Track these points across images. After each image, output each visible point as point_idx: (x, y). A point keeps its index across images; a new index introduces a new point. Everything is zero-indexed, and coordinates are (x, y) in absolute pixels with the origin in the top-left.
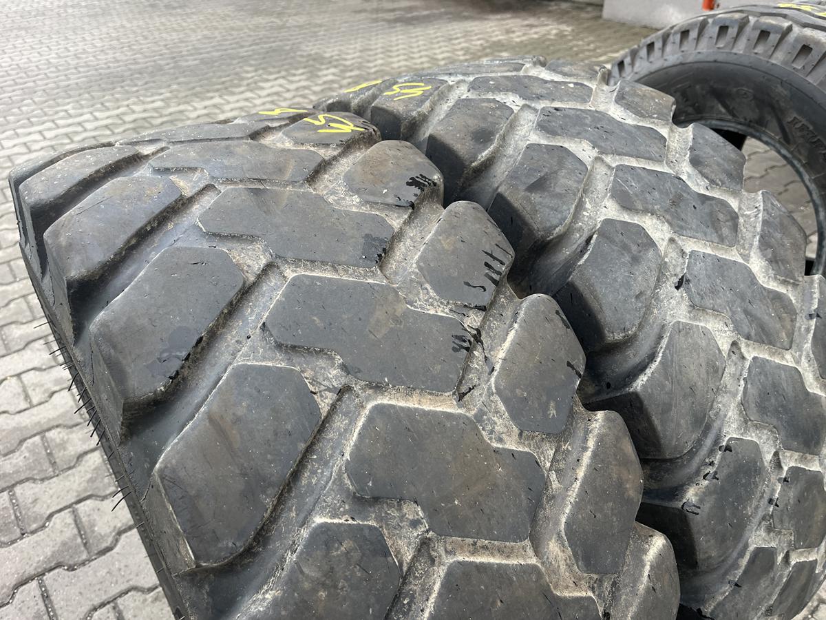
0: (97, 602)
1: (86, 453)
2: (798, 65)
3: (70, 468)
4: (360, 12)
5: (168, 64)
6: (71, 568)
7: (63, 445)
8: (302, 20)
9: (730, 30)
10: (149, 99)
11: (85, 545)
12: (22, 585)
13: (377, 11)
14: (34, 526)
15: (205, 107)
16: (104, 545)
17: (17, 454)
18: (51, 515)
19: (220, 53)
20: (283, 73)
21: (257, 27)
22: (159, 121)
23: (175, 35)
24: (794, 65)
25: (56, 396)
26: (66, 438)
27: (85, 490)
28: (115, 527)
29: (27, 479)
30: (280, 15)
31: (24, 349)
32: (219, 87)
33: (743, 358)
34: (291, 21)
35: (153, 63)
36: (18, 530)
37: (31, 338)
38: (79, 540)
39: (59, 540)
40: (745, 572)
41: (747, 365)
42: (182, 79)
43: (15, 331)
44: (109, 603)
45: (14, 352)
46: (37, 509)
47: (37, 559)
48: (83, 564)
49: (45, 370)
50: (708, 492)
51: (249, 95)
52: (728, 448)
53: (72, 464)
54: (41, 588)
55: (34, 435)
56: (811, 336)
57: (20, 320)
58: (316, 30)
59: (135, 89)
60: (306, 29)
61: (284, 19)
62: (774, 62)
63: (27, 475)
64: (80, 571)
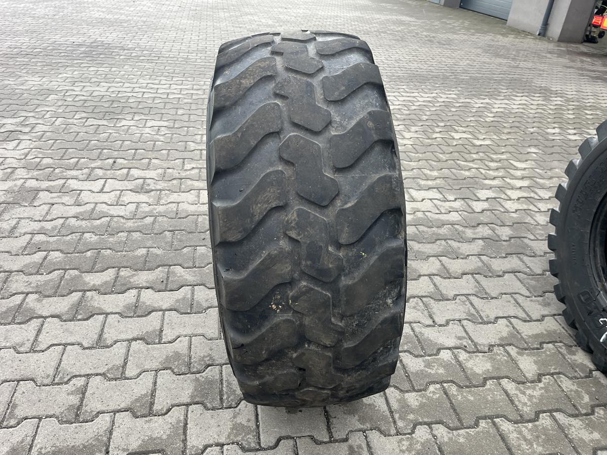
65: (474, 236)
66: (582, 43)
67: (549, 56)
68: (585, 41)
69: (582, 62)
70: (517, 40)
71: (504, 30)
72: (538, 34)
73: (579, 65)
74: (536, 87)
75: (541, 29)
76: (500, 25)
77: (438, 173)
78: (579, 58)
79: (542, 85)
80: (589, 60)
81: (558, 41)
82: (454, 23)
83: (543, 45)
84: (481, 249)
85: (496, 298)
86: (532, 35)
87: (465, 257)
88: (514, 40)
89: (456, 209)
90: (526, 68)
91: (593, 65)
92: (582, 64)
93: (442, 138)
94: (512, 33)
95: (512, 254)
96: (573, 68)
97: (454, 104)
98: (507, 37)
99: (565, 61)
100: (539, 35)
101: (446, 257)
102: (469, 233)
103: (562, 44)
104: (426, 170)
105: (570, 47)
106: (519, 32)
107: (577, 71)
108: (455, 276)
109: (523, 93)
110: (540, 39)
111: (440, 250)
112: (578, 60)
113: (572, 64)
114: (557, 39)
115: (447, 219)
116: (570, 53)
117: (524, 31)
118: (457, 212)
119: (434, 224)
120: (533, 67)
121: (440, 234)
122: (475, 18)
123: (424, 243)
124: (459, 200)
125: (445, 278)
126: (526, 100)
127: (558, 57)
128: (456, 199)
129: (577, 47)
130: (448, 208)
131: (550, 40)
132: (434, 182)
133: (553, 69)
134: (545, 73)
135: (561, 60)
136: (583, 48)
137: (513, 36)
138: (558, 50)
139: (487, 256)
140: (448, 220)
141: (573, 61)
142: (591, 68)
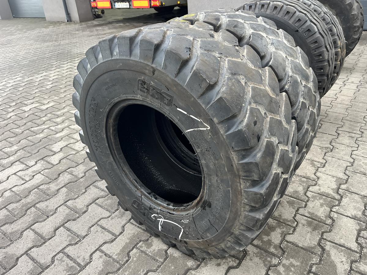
0: (90, 225)
1: (60, 189)
2: (274, 13)
3: (55, 195)
4: (91, 36)
5: (15, 65)
6: (74, 220)
7: (48, 189)
8: (67, 41)
9: (252, 6)
10: (14, 78)
11: (76, 212)
12: (57, 230)
13: (98, 35)
14: (51, 213)
15: (41, 77)
16: (83, 211)
17: (30, 196)
18: (56, 209)
19: (37, 58)
20: (70, 61)
21: (48, 46)
22: (23, 84)
23: (12, 54)
24: (273, 13)
25: (35, 176)
26: (48, 187)
27: (66, 199)
28: (85, 205)
29: (40, 202)
30: (56, 41)
31: (11, 166)
32: (44, 69)
33: (289, 60)
34: (62, 43)
35: (8, 65)
36: (45, 216)
37: (12, 162)
38: (73, 212)
39: (65, 214)
40: (301, 106)
41: (290, 61)
42: (24, 69)
43: (3, 161)
44: (95, 225)
45: (8, 168)
46: (49, 208)
47: (58, 221)
48: (78, 217)
49: (25, 170)
50: (290, 86)
51: (58, 70)
52: (291, 77)
53: (56, 193)
54: (65, 228)
55: (34, 189)
56: (300, 57)
57: (3, 157)
58: (75, 44)
59: (5, 75)
60: (70, 44)
61: (59, 42)
62: (268, 13)
63: (38, 200)
64: (78, 220)
65: (58, 187)
66: (94, 19)
67: (77, 32)
68: (95, 18)
69: (97, 30)
70: (55, 28)
71: (46, 24)
72: (66, 21)
73: (96, 33)
74: (75, 54)
75: (67, 18)
76: (43, 22)
77: (17, 146)
78: (94, 29)
79: (78, 52)
80: (100, 28)
81: (80, 22)
82: (11, 28)
83: (71, 27)
84: (66, 196)
85: (87, 235)
86: (64, 22)
87: (54, 212)
88: (53, 28)
89: (38, 170)
90: (66, 44)
91: (103, 30)
92: (97, 32)
93: (16, 115)
94: (51, 25)
95: (89, 186)
96: (93, 36)
97: (21, 85)
98: (48, 28)
99: (87, 33)
100: (68, 21)
101: (37, 222)
102: (53, 187)
103: (83, 23)
104: (6, 148)
105: (88, 24)
106: (56, 23)
107: (96, 37)
108: (49, 237)
109: (67, 61)
110: (69, 24)
111: (31, 218)
112: (95, 30)
113: (92, 34)
114: (79, 22)
115: (32, 184)
116: (89, 27)
117: (59, 22)
118: (40, 173)
119: (22, 196)
120: (70, 42)
121: (29, 203)
122: (26, 21)
123: (16, 220)
124: (39, 161)
125: (41, 246)
126: (70, 65)
127: (83, 32)
128: (36, 162)
129: (92, 23)
130: (30, 174)
131: (75, 23)
132: (16, 156)
133: (81, 40)
134: (78, 43)
135: (84, 33)
136: (95, 22)
137: (52, 26)
138: (81, 27)
139: (72, 199)
140: (32, 186)
141: (92, 32)
142: (103, 33)
